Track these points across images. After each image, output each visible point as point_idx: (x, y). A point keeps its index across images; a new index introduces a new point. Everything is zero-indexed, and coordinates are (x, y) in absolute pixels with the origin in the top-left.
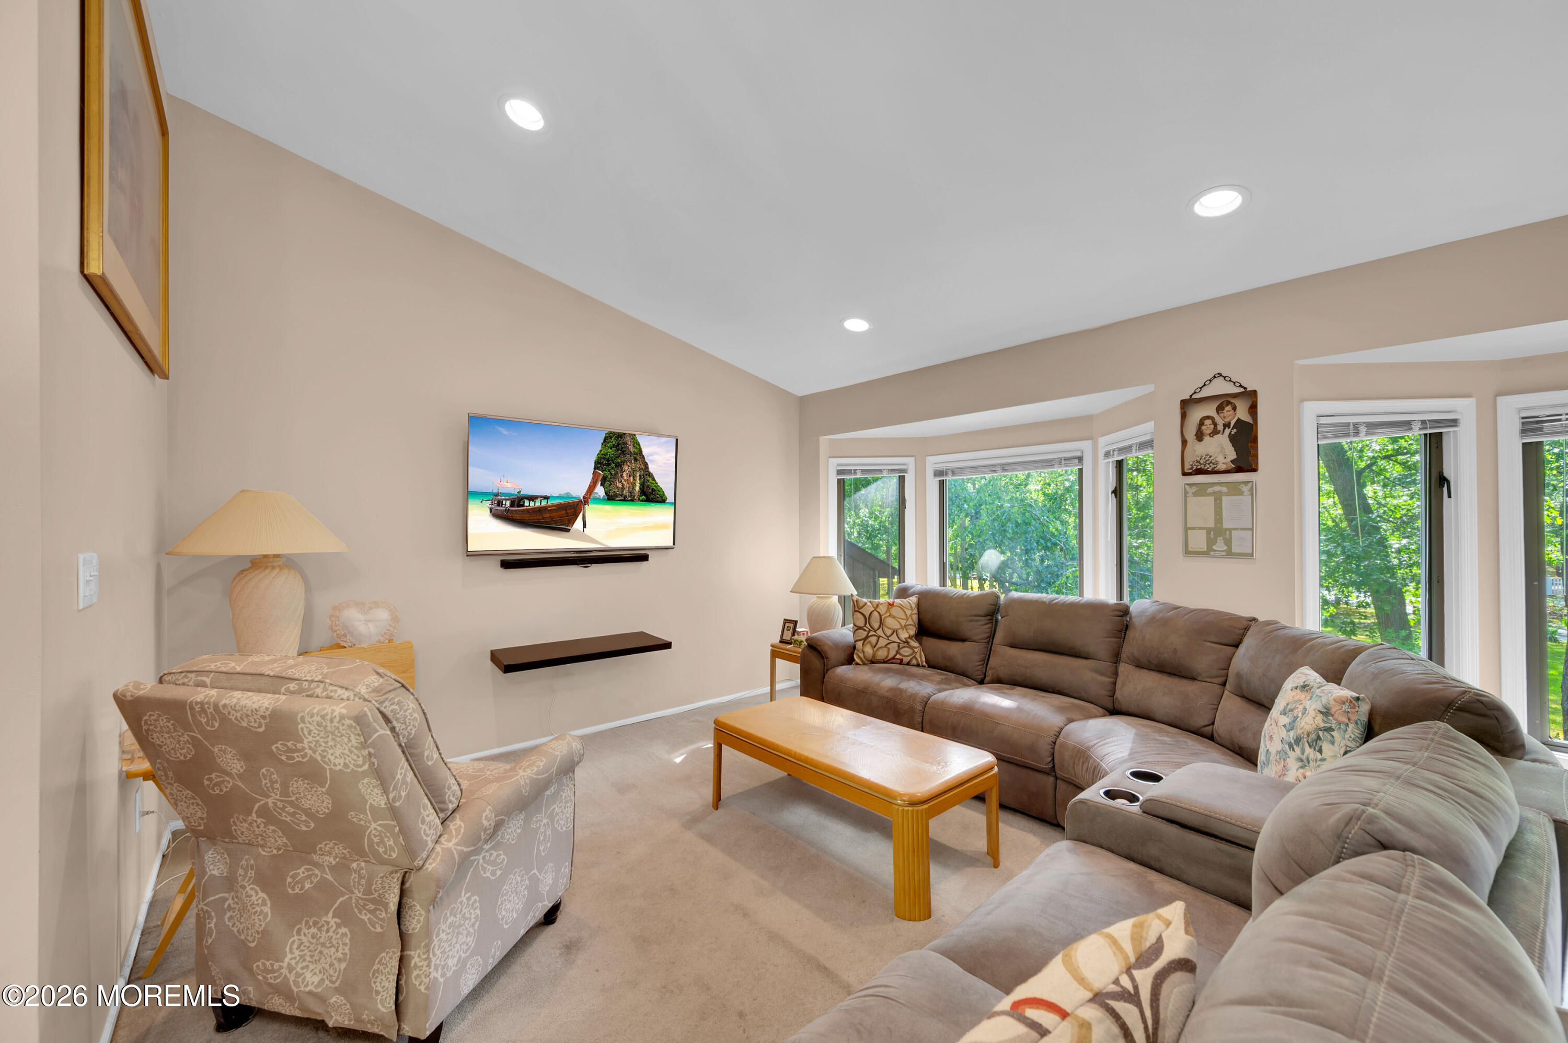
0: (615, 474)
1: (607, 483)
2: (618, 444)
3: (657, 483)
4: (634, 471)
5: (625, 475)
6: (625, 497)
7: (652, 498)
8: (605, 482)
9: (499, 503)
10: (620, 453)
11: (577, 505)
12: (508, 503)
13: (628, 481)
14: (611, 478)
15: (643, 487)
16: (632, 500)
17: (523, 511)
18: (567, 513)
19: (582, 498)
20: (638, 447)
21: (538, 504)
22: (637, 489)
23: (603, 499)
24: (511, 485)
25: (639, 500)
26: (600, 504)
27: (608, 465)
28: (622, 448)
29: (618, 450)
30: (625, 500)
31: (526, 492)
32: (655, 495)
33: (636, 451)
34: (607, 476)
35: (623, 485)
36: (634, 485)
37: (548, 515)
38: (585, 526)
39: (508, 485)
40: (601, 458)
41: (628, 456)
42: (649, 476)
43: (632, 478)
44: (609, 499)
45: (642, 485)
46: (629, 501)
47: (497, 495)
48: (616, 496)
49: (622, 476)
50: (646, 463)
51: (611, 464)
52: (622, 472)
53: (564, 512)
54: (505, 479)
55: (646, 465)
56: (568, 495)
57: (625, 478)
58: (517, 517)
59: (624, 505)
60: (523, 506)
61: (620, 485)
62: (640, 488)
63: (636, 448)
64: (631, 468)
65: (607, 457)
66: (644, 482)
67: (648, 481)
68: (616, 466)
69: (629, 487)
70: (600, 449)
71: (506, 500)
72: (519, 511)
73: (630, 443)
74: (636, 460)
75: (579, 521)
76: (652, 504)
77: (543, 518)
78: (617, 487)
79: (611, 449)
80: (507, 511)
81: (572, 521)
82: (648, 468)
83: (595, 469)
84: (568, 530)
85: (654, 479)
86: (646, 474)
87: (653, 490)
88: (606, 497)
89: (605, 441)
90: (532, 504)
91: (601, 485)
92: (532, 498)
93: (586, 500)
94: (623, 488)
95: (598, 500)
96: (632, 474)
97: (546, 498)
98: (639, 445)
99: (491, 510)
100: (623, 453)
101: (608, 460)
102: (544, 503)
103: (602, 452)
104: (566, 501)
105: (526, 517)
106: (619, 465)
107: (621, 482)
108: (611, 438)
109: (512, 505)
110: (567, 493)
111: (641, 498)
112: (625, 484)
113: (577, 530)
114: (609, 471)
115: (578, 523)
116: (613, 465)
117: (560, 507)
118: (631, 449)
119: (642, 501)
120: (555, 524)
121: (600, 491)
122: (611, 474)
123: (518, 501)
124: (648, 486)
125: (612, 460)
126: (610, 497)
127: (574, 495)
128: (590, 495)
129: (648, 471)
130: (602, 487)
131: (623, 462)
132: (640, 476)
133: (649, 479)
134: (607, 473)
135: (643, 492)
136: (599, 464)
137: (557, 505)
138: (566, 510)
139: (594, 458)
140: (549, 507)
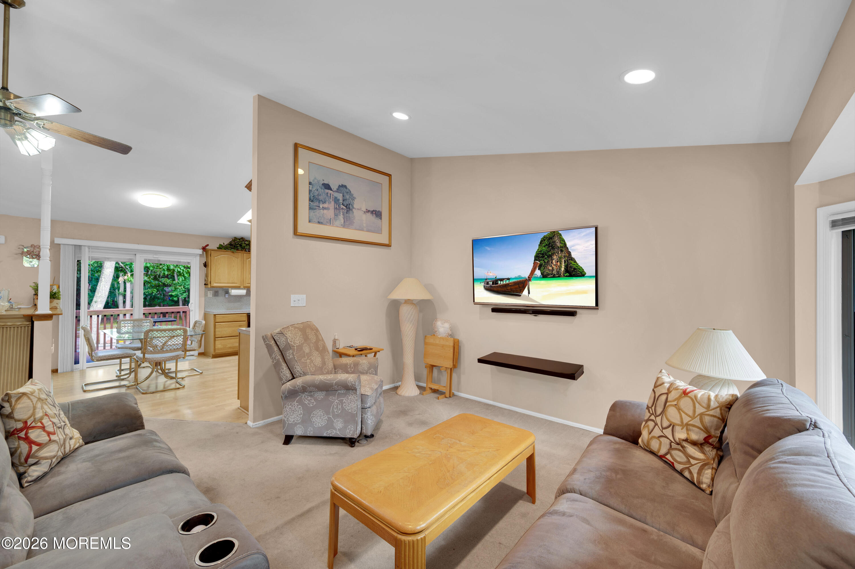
0: (547, 262)
1: (542, 268)
2: (549, 243)
3: (578, 264)
4: (560, 258)
5: (554, 262)
6: (554, 275)
7: (574, 274)
8: (541, 267)
9: (488, 283)
10: (551, 249)
11: (525, 282)
12: (491, 283)
13: (556, 265)
14: (545, 265)
15: (567, 267)
16: (559, 277)
17: (498, 286)
18: (519, 286)
19: (527, 278)
20: (563, 242)
21: (505, 282)
22: (563, 269)
23: (540, 277)
24: (492, 275)
25: (564, 276)
26: (538, 280)
27: (543, 257)
28: (552, 245)
29: (549, 247)
30: (554, 277)
31: (499, 277)
32: (576, 272)
33: (562, 245)
34: (542, 264)
35: (553, 268)
36: (560, 267)
37: (509, 288)
38: (529, 293)
39: (491, 274)
40: (538, 254)
41: (556, 250)
42: (572, 260)
43: (559, 263)
44: (543, 277)
45: (566, 267)
46: (557, 277)
47: (486, 279)
48: (548, 275)
49: (552, 263)
50: (570, 252)
51: (545, 256)
52: (552, 260)
53: (518, 286)
54: (490, 272)
55: (569, 253)
56: (520, 277)
57: (554, 263)
58: (495, 289)
59: (554, 280)
60: (498, 284)
61: (550, 268)
62: (565, 269)
63: (562, 243)
64: (559, 257)
65: (542, 252)
66: (568, 265)
67: (571, 263)
68: (548, 257)
69: (557, 269)
70: (538, 248)
71: (490, 281)
72: (496, 286)
73: (557, 241)
74: (562, 251)
75: (526, 290)
76: (574, 278)
77: (507, 290)
78: (549, 270)
79: (545, 247)
80: (491, 286)
81: (522, 290)
82: (571, 255)
83: (534, 261)
84: (520, 296)
85: (575, 262)
86: (569, 258)
87: (575, 269)
88: (542, 276)
89: (541, 243)
90: (502, 283)
91: (539, 269)
92: (502, 280)
93: (530, 279)
94: (553, 270)
95: (537, 278)
96: (559, 260)
97: (509, 279)
98: (564, 241)
99: (484, 286)
100: (553, 248)
101: (543, 254)
102: (507, 282)
103: (539, 250)
104: (519, 280)
105: (499, 289)
106: (550, 256)
107: (551, 266)
108: (545, 240)
109: (493, 284)
110: (519, 276)
111: (565, 275)
112: (554, 267)
113: (525, 295)
114: (543, 260)
115: (525, 292)
116: (546, 257)
117: (515, 283)
118: (559, 245)
119: (566, 276)
120: (513, 292)
121: (538, 273)
122: (545, 262)
123: (495, 282)
124: (571, 267)
125: (546, 254)
126: (544, 276)
127: (523, 277)
128: (532, 276)
129: (571, 257)
130: (539, 271)
131: (553, 254)
132: (565, 261)
133: (571, 262)
134: (542, 262)
135: (567, 270)
136: (537, 257)
137: (514, 282)
138: (518, 285)
139: (534, 254)
140: (510, 283)
